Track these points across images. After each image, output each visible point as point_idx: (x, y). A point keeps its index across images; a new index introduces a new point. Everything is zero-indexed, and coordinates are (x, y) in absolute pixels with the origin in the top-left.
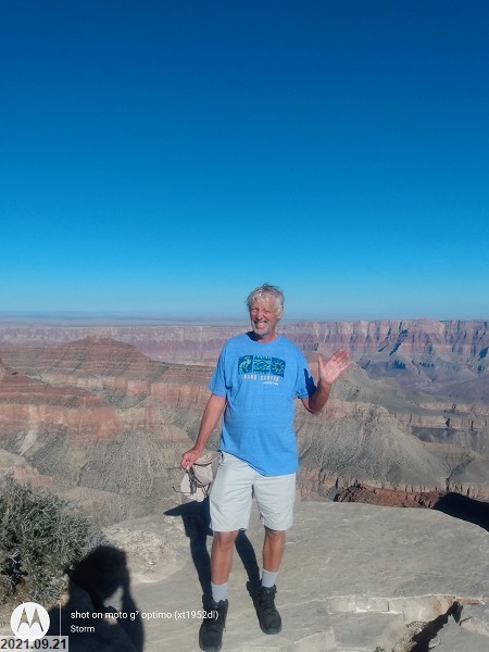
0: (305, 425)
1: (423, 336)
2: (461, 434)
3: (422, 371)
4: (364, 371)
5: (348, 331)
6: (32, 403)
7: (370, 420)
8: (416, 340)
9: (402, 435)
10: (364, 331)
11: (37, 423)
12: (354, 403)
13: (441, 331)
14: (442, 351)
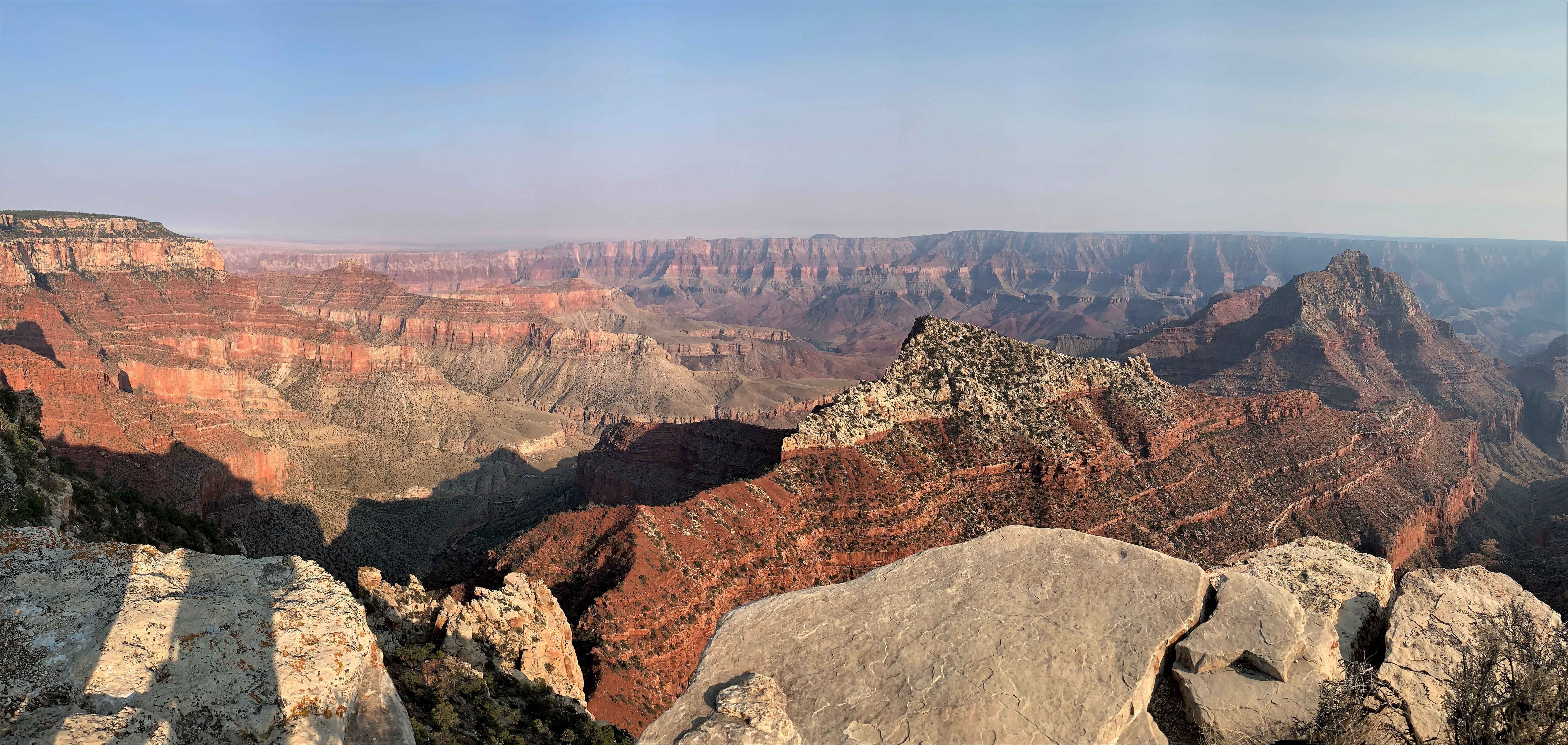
0: (568, 362)
1: (691, 257)
2: (729, 359)
3: (690, 297)
4: (630, 299)
5: (611, 253)
6: (286, 335)
7: (638, 353)
8: (684, 262)
9: (671, 366)
10: (630, 253)
11: (290, 357)
12: (620, 335)
13: (708, 252)
14: (708, 271)
